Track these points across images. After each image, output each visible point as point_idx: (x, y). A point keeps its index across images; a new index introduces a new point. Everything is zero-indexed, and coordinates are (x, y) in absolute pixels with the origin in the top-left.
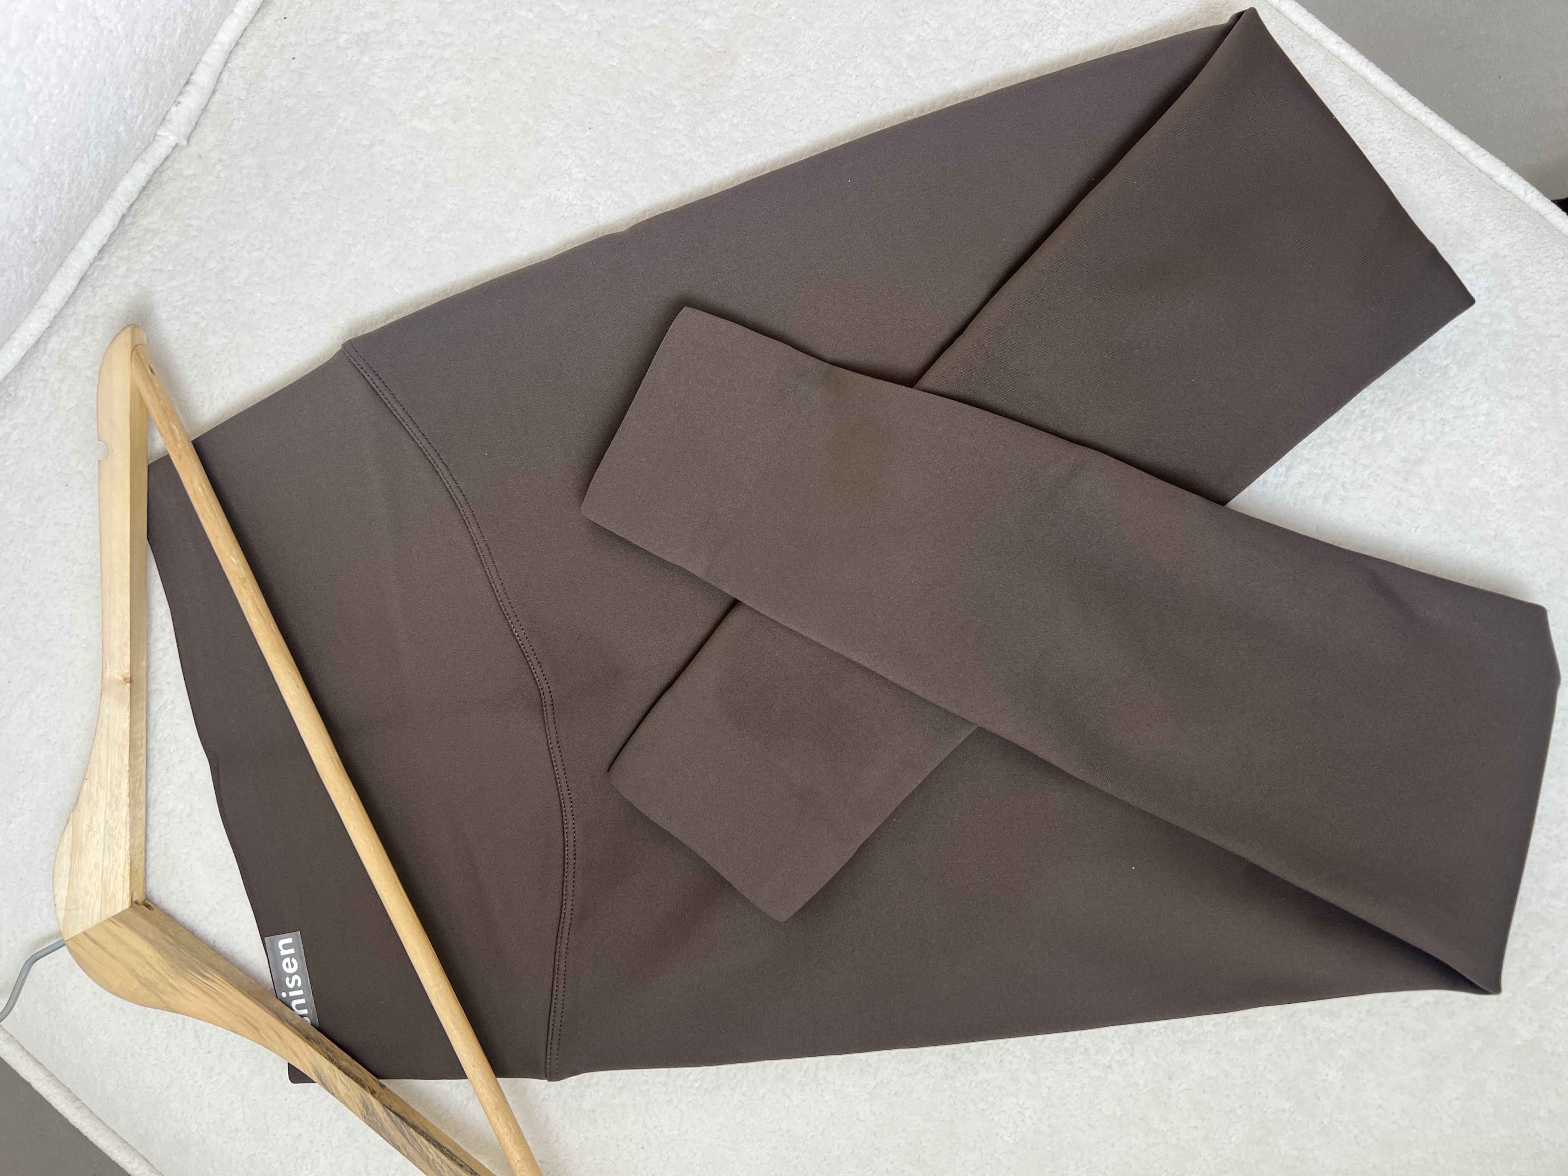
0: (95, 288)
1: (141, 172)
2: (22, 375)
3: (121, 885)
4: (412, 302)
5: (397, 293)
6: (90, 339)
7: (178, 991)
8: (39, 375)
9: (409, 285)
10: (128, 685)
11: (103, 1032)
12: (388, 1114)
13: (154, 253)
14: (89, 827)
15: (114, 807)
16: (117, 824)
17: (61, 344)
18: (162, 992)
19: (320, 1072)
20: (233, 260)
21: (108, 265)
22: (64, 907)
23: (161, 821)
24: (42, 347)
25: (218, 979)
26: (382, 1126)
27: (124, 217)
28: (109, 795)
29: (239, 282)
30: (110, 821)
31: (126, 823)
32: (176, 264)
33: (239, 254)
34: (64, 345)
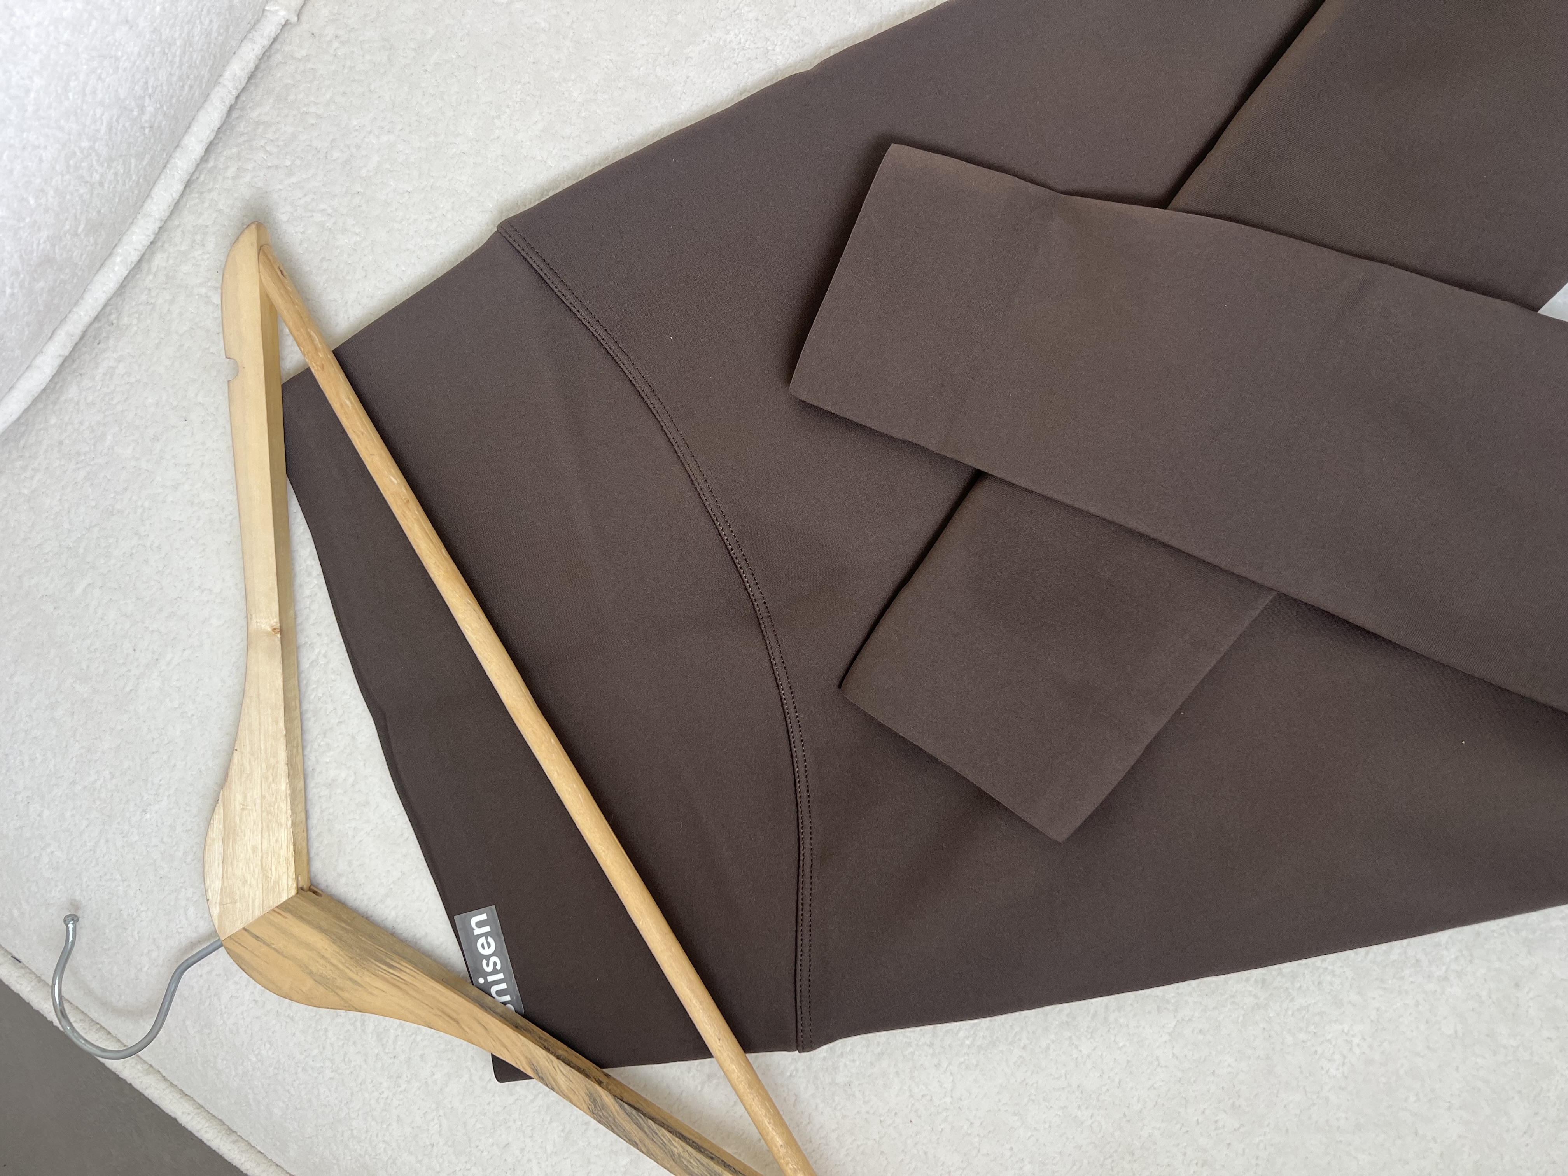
0: (202, 193)
1: (250, 52)
2: (124, 300)
3: (285, 869)
4: (570, 175)
5: (551, 166)
6: (200, 252)
7: (362, 986)
8: (144, 297)
9: (564, 156)
10: (279, 636)
11: (268, 1046)
12: (621, 1106)
13: (268, 149)
14: (243, 805)
15: (271, 779)
16: (276, 799)
17: (168, 261)
18: (341, 989)
19: (535, 1064)
20: (360, 147)
21: (215, 167)
22: (218, 901)
23: (322, 794)
24: (145, 266)
25: (406, 967)
26: (614, 1120)
27: (231, 109)
28: (264, 766)
29: (368, 171)
30: (267, 795)
31: (286, 797)
32: (293, 158)
33: (367, 140)
34: (171, 262)
